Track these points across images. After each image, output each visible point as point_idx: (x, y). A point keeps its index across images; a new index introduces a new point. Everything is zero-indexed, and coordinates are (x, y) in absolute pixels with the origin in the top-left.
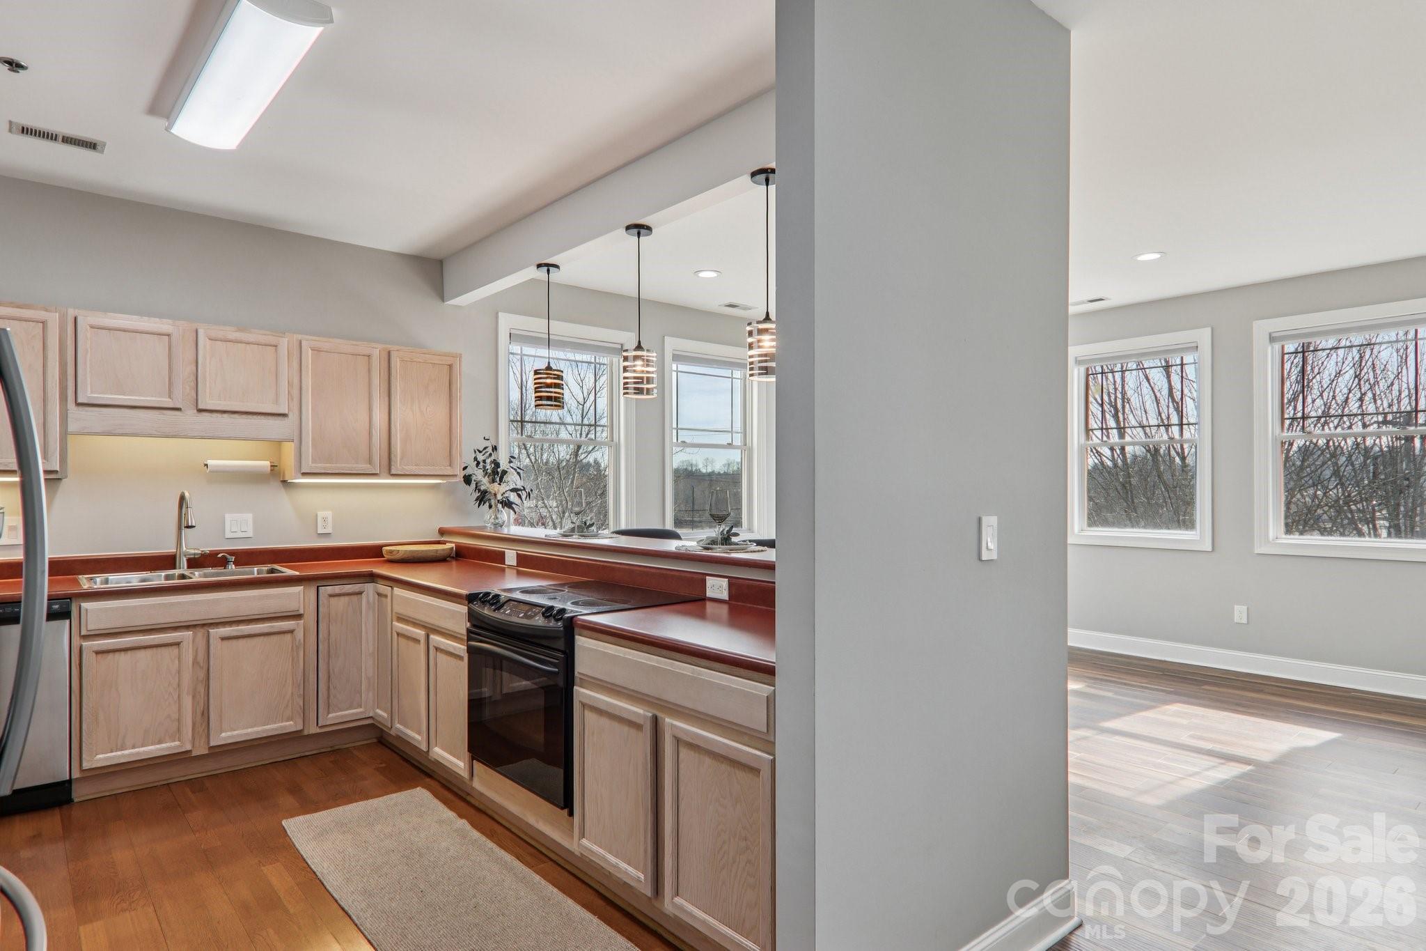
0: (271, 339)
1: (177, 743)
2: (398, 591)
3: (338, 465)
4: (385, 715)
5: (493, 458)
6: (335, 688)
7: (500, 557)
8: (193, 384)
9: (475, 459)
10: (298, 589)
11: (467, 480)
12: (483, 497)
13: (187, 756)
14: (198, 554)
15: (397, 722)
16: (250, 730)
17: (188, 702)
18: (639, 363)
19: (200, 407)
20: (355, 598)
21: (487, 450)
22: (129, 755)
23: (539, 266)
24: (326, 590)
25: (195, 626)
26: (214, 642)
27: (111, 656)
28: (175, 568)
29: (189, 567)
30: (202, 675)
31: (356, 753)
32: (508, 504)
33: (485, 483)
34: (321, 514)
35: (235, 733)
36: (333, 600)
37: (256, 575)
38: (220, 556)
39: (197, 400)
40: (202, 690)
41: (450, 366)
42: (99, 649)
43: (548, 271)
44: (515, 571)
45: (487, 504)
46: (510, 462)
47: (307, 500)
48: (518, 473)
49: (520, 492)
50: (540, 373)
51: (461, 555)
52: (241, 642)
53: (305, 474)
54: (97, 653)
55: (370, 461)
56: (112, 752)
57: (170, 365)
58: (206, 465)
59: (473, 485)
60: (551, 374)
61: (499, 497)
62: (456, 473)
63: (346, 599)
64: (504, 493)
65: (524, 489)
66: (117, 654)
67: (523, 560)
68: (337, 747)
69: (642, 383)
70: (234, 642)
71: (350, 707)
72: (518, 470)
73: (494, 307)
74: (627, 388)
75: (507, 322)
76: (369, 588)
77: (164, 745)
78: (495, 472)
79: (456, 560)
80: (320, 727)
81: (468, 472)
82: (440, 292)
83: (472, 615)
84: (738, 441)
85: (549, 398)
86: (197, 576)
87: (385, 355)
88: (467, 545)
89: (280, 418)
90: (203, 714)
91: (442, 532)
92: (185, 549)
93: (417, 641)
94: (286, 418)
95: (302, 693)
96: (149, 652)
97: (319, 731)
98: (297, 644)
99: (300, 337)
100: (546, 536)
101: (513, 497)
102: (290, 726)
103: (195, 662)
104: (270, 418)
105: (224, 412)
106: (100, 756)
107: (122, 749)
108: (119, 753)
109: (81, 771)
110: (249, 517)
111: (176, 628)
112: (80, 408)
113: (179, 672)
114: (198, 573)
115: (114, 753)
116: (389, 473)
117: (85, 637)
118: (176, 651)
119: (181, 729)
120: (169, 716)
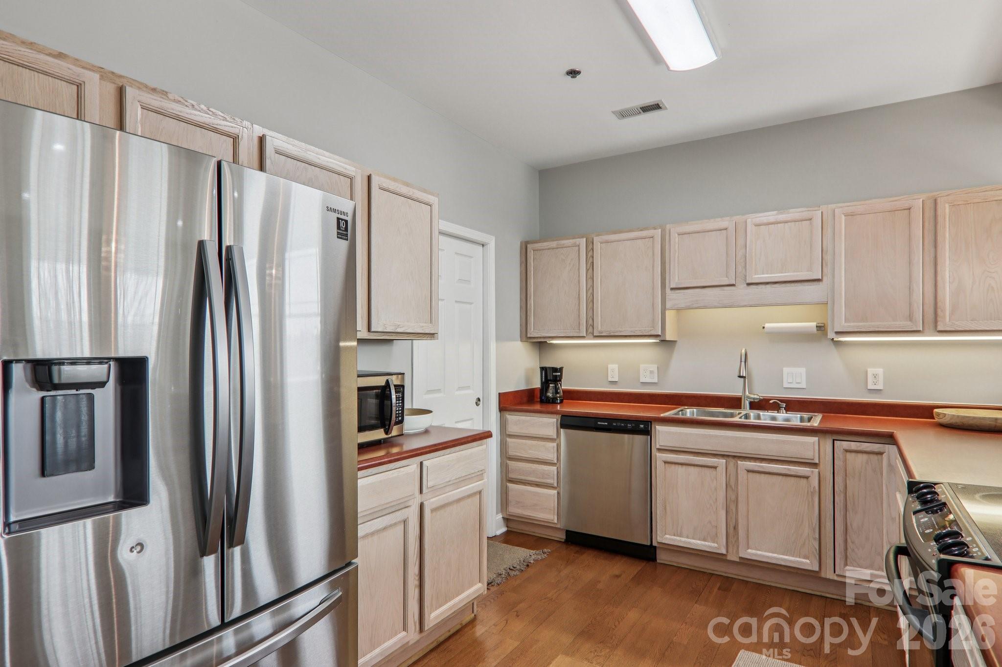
0: (806, 215)
1: (716, 545)
3: (873, 324)
6: (853, 542)
8: (744, 264)
10: (813, 440)
13: (724, 558)
14: (757, 399)
16: (770, 554)
17: (723, 514)
19: (749, 281)
20: (874, 458)
22: (684, 542)
24: (842, 445)
25: (728, 456)
26: (742, 474)
27: (673, 466)
28: (740, 407)
29: (750, 408)
30: (732, 497)
34: (871, 371)
35: (759, 552)
36: (850, 456)
38: (771, 402)
39: (746, 276)
40: (733, 508)
42: (667, 460)
47: (856, 357)
53: (839, 333)
54: (666, 462)
55: (911, 318)
56: (674, 535)
58: (764, 328)
63: (865, 456)
66: (677, 466)
70: (757, 476)
77: (705, 543)
80: (837, 575)
87: (929, 205)
89: (815, 283)
90: (735, 528)
92: (749, 394)
94: (821, 283)
95: (817, 536)
96: (697, 469)
97: (836, 578)
98: (812, 489)
99: (833, 206)
102: (808, 563)
103: (728, 485)
104: (806, 284)
105: (767, 283)
106: (667, 536)
107: (681, 536)
108: (678, 538)
109: (658, 543)
110: (803, 371)
111: (715, 455)
112: (673, 291)
113: (716, 489)
114: (753, 413)
115: (675, 537)
116: (936, 329)
117: (659, 450)
118: (714, 472)
119: (718, 534)
120: (710, 522)
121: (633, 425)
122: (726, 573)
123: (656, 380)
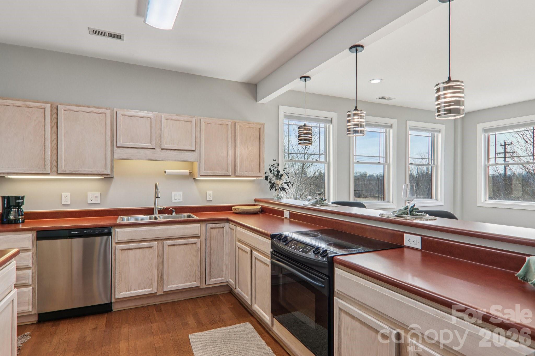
0: (189, 119)
1: (151, 289)
2: (239, 228)
3: (215, 172)
4: (233, 282)
5: (277, 169)
6: (213, 268)
7: (282, 213)
8: (159, 138)
9: (270, 169)
10: (198, 225)
11: (266, 178)
12: (273, 186)
13: (155, 295)
14: (162, 208)
15: (238, 287)
16: (179, 285)
17: (155, 271)
18: (356, 117)
19: (162, 147)
20: (221, 229)
21: (274, 165)
22: (133, 293)
23: (301, 78)
24: (209, 226)
25: (158, 240)
26: (166, 248)
27: (127, 251)
28: (153, 214)
29: (159, 214)
30: (161, 261)
31: (221, 297)
32: (283, 189)
33: (274, 180)
34: (208, 192)
35: (173, 286)
36: (212, 230)
37: (183, 219)
38: (170, 209)
39: (161, 145)
40: (161, 267)
41: (260, 129)
42: (122, 248)
43: (305, 80)
44: (288, 221)
45: (274, 189)
46: (284, 170)
47: (203, 186)
48: (288, 176)
49: (288, 184)
50: (301, 128)
51: (264, 211)
52: (176, 247)
53: (202, 176)
54: (121, 250)
55: (227, 170)
56: (127, 291)
57: (151, 131)
58: (165, 172)
59: (269, 180)
60: (306, 128)
61: (280, 186)
62: (262, 175)
63: (217, 229)
64: (281, 184)
65: (290, 182)
66: (129, 250)
67: (292, 215)
68: (213, 294)
69: (358, 127)
70: (173, 247)
71: (219, 277)
72: (287, 174)
73: (277, 103)
74: (350, 131)
75: (283, 110)
76: (227, 225)
77: (146, 290)
78: (278, 175)
79: (262, 213)
80: (207, 285)
81: (267, 175)
82: (255, 97)
83: (273, 245)
84: (382, 161)
85: (305, 140)
86: (161, 218)
87: (233, 124)
88: (266, 207)
89: (192, 152)
90: (161, 277)
91: (256, 200)
92: (157, 206)
93: (247, 253)
94: (195, 152)
95: (199, 270)
96: (141, 250)
97: (206, 287)
98: (198, 249)
99: (200, 117)
100: (304, 205)
101: (285, 186)
102: (195, 284)
103: (158, 255)
104: (189, 152)
105: (171, 150)
106: (122, 293)
107: (130, 291)
108: (129, 292)
109: (116, 299)
110: (181, 193)
111: (151, 241)
112: (118, 149)
113: (152, 259)
114: (161, 216)
115: (127, 292)
116: (235, 175)
117: (117, 243)
118: (151, 250)
119: (153, 283)
120: (148, 278)
121: (100, 230)
122: (154, 303)
123: (99, 202)
